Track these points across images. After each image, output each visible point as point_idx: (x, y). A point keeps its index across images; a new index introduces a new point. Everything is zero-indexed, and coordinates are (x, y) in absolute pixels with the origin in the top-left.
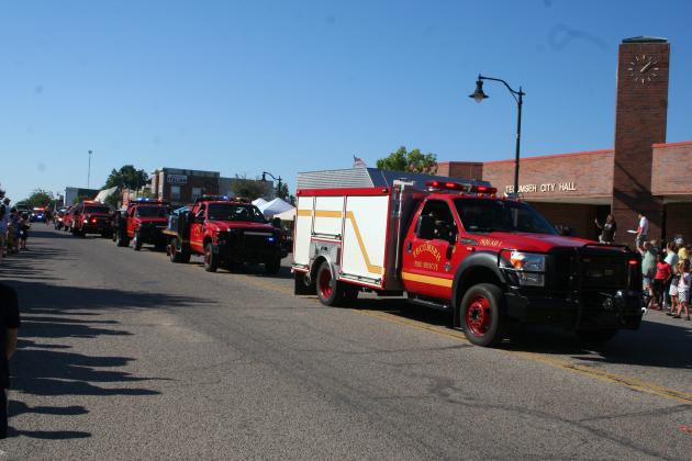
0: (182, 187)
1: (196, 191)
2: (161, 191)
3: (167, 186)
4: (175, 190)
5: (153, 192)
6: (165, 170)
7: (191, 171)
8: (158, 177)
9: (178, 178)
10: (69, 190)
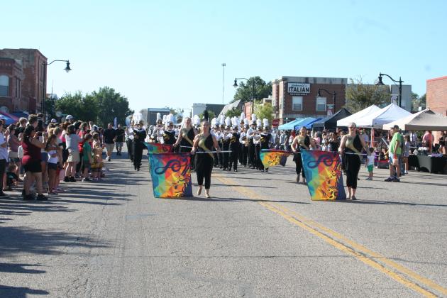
0: (305, 98)
1: (321, 101)
2: (281, 102)
3: (288, 97)
4: (297, 101)
5: (274, 104)
6: (285, 79)
7: (315, 79)
8: (278, 87)
9: (300, 87)
10: (196, 106)
